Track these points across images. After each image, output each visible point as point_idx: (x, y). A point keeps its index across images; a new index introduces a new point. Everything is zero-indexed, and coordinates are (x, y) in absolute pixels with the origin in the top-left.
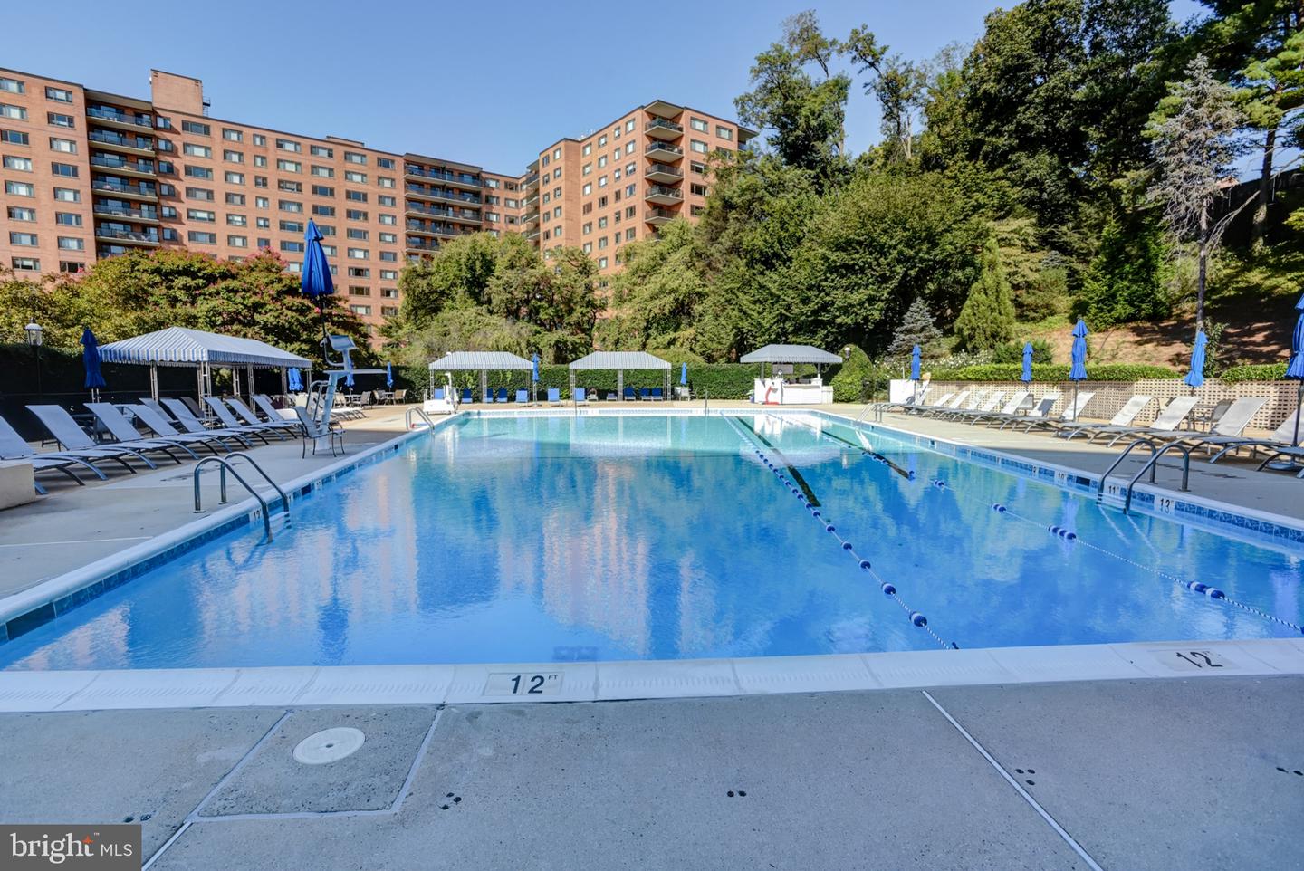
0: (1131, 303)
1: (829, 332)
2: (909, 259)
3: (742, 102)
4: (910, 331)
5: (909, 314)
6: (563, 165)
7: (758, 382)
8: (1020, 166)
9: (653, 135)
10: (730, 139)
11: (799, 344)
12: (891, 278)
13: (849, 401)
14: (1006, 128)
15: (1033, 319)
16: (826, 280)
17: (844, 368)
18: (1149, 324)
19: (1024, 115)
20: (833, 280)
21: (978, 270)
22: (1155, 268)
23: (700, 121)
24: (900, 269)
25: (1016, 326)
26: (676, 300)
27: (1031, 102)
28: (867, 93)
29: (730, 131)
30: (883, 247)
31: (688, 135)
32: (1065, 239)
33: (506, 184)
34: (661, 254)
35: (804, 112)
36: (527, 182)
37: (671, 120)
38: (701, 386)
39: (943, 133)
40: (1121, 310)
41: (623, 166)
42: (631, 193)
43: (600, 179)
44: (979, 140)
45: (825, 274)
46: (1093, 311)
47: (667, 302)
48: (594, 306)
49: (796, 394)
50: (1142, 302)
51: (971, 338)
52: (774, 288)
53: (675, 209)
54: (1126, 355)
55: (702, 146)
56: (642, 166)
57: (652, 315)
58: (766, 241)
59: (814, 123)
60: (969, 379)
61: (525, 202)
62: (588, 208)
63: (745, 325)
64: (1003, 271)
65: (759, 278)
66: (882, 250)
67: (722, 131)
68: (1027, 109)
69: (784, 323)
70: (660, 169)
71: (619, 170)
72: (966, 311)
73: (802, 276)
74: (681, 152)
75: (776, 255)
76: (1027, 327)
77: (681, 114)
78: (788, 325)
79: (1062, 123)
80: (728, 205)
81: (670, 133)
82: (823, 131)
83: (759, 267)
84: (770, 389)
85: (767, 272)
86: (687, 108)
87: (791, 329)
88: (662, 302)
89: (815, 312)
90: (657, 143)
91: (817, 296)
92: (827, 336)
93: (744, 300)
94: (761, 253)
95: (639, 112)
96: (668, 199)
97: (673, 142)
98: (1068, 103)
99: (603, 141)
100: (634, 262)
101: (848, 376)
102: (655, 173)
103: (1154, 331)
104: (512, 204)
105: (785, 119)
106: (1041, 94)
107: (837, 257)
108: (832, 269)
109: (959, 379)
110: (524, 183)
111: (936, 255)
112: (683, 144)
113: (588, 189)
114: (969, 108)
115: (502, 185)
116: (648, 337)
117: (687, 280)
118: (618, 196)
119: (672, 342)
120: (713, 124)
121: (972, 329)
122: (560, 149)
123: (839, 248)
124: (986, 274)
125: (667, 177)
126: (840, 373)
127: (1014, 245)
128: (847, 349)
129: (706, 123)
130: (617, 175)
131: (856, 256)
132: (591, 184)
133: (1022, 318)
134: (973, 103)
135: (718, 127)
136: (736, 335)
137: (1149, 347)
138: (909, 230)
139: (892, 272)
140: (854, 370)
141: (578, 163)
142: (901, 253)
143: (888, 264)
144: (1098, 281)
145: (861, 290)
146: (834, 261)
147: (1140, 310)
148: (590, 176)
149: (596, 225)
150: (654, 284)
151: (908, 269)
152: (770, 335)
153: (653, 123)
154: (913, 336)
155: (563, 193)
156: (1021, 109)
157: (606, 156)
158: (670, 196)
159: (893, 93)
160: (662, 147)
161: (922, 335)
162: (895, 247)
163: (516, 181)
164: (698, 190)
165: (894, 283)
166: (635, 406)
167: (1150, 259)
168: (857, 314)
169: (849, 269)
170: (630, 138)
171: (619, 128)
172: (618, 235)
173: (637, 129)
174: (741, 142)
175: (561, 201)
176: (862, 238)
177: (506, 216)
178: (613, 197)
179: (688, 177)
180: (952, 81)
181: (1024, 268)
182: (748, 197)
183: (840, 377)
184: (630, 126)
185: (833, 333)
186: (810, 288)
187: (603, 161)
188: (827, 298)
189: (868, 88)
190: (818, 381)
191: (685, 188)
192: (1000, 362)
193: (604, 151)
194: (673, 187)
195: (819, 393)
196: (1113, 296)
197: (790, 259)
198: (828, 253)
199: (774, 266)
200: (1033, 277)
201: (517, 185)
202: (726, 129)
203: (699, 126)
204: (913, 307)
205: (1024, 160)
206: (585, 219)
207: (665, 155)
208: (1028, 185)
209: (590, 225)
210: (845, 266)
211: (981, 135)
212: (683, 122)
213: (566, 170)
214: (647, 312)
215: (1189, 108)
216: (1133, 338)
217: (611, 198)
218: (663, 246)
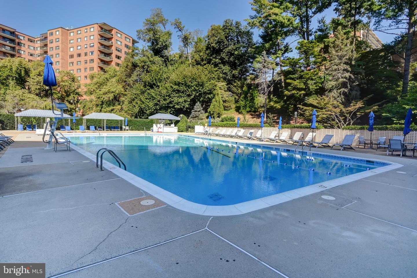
0: (250, 107)
1: (172, 110)
2: (197, 90)
3: (139, 32)
4: (196, 111)
5: (195, 106)
6: (60, 38)
7: (154, 125)
8: (221, 68)
9: (101, 34)
10: (130, 42)
11: (162, 113)
12: (192, 95)
13: (182, 131)
14: (218, 57)
15: (227, 110)
16: (172, 94)
17: (181, 121)
18: (253, 113)
19: (223, 55)
20: (174, 94)
21: (214, 95)
22: (254, 99)
23: (120, 34)
24: (194, 93)
25: (224, 112)
26: (115, 95)
27: (224, 52)
28: (179, 38)
29: (130, 39)
30: (189, 86)
31: (115, 38)
32: (233, 89)
33: (29, 39)
34: (106, 78)
35: (161, 40)
36: (41, 40)
37: (109, 31)
38: (133, 126)
39: (200, 55)
40: (248, 109)
41: (88, 44)
42: (92, 54)
43: (77, 46)
44: (210, 59)
45: (171, 92)
46: (242, 109)
47: (111, 96)
48: (79, 95)
49: (167, 129)
50: (252, 107)
51: (213, 114)
52: (153, 95)
53: (109, 63)
54: (250, 121)
55: (120, 42)
56: (97, 46)
57: (105, 100)
58: (150, 79)
59: (164, 44)
60: (219, 126)
61: (39, 49)
62: (72, 56)
63: (143, 106)
64: (220, 96)
65: (148, 91)
66: (189, 87)
67: (127, 39)
68: (223, 53)
69: (156, 106)
70: (104, 48)
71: (87, 45)
72: (211, 106)
73: (164, 92)
74: (112, 43)
75: (154, 84)
76: (226, 112)
77: (112, 30)
78: (157, 107)
79: (231, 59)
80: (135, 66)
81: (108, 35)
82: (166, 47)
83: (148, 87)
84: (159, 127)
85: (151, 89)
86: (115, 28)
87: (159, 108)
88: (109, 96)
89: (168, 104)
90: (103, 38)
91: (169, 99)
92: (171, 111)
93: (143, 98)
94: (149, 83)
95: (96, 26)
96: (107, 59)
97: (110, 39)
98: (233, 54)
99: (79, 32)
100: (95, 80)
101: (182, 124)
102: (102, 49)
103: (255, 115)
104: (32, 48)
105: (155, 41)
106: (227, 50)
107: (176, 87)
108: (174, 91)
109: (216, 126)
110: (38, 40)
111: (204, 90)
112: (113, 40)
113: (72, 49)
114: (207, 49)
115: (26, 39)
116: (102, 108)
117: (119, 89)
118: (86, 54)
119: (112, 110)
120: (124, 36)
121: (213, 112)
122: (59, 31)
123: (176, 84)
124: (216, 96)
125: (107, 51)
126: (179, 123)
127: (222, 89)
128: (181, 116)
129: (121, 35)
130: (85, 46)
131: (181, 88)
132: (73, 47)
133: (225, 110)
134: (208, 48)
135: (125, 37)
136: (139, 109)
137: (255, 119)
138: (196, 82)
139: (192, 93)
140: (184, 122)
141: (67, 39)
142: (194, 88)
143: (191, 91)
144: (243, 101)
145: (183, 98)
146: (174, 89)
147: (252, 110)
148: (73, 44)
149: (75, 64)
150: (104, 89)
151: (196, 93)
152: (152, 110)
153: (101, 30)
154: (197, 113)
155: (60, 49)
156: (222, 53)
157: (81, 38)
158: (108, 58)
159: (186, 40)
160: (105, 40)
161: (199, 112)
162: (193, 86)
163: (34, 39)
164: (118, 57)
165: (192, 97)
166: (110, 132)
167: (253, 97)
168: (181, 105)
169: (179, 91)
170: (92, 34)
171: (87, 29)
172: (85, 69)
173: (95, 31)
174: (133, 44)
175: (59, 51)
176: (183, 83)
177: (29, 52)
178: (84, 54)
179: (115, 53)
180: (201, 40)
181: (225, 96)
182: (143, 64)
183: (179, 124)
184: (92, 30)
185: (173, 110)
186: (166, 96)
187: (79, 40)
188: (172, 100)
189: (179, 37)
190: (173, 125)
191: (113, 56)
192: (223, 121)
193: (80, 36)
194: (109, 55)
195: (173, 129)
196: (246, 105)
197: (158, 86)
198: (173, 86)
199: (153, 88)
200: (227, 99)
201: (34, 41)
202: (128, 38)
203: (119, 35)
204: (197, 104)
205: (222, 67)
206: (70, 60)
207: (106, 43)
208: (224, 74)
209: (72, 63)
210: (178, 90)
211: (211, 58)
212: (113, 32)
213: (62, 40)
214: (102, 99)
215: (263, 63)
216: (251, 116)
217: (83, 54)
218: (107, 75)
